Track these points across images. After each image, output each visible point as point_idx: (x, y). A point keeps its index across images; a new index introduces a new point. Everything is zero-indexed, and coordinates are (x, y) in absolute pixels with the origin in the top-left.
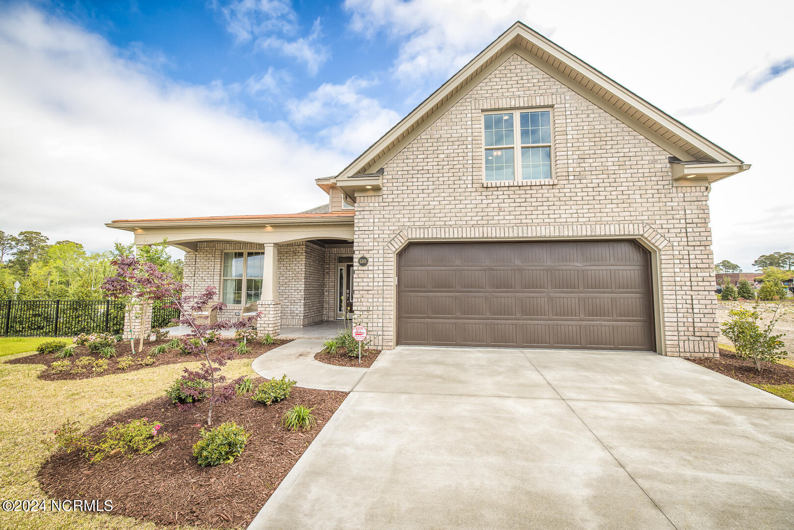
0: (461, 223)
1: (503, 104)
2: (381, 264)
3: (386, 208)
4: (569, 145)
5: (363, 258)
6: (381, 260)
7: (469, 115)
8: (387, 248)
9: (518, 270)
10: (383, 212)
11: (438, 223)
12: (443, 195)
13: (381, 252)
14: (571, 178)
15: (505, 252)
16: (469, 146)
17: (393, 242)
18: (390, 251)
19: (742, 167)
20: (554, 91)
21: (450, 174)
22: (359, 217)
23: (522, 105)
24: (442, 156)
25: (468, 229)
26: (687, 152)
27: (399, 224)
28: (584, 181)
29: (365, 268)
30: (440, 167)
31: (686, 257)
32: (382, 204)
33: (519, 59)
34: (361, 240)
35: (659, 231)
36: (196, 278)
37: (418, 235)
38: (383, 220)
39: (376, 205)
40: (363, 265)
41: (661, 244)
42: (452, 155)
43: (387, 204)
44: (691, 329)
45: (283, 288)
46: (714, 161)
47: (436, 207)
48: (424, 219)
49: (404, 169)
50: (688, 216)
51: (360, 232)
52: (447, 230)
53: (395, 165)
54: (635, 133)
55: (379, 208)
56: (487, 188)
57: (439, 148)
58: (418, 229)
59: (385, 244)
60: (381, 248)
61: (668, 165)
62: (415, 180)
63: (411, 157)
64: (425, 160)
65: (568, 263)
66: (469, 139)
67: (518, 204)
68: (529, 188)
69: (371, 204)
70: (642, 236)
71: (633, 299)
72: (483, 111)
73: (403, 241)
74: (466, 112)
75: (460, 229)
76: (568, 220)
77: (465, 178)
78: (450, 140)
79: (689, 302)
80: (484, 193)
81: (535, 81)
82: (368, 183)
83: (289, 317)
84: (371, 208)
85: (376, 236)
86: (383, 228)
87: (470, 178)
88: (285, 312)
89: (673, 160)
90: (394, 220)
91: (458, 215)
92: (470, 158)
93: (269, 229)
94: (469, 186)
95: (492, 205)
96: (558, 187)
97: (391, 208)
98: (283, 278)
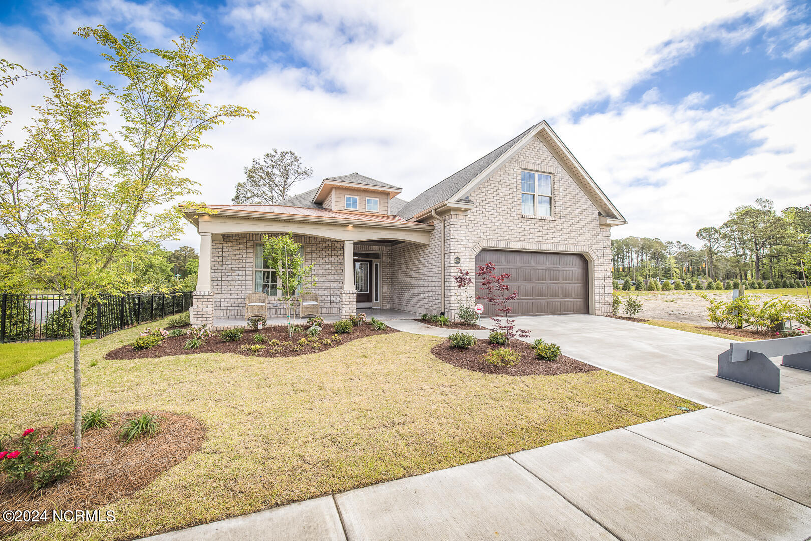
0: (511, 239)
1: (532, 167)
2: (468, 263)
3: (470, 225)
4: (561, 199)
5: (458, 258)
6: (468, 260)
7: (515, 170)
8: (471, 252)
9: (534, 269)
10: (468, 228)
11: (499, 238)
12: (502, 219)
13: (468, 255)
14: (561, 218)
15: (527, 257)
16: (515, 190)
17: (475, 248)
18: (473, 255)
19: (625, 223)
20: (554, 165)
21: (506, 207)
22: (454, 229)
23: (540, 170)
24: (501, 194)
25: (515, 243)
26: (605, 211)
27: (478, 236)
28: (567, 220)
29: (459, 265)
30: (501, 201)
31: (603, 265)
32: (468, 222)
33: (539, 141)
34: (456, 246)
35: (594, 251)
36: (224, 269)
37: (489, 245)
38: (469, 233)
39: (464, 221)
40: (458, 263)
41: (595, 258)
42: (507, 194)
43: (471, 222)
44: (604, 301)
45: (322, 280)
46: (617, 218)
47: (499, 227)
48: (492, 235)
49: (481, 199)
50: (604, 244)
51: (455, 240)
52: (504, 242)
53: (475, 195)
54: (586, 197)
55: (466, 224)
56: (525, 218)
57: (500, 188)
58: (489, 241)
59: (470, 249)
60: (467, 252)
61: (598, 217)
62: (487, 208)
63: (484, 191)
64: (492, 195)
65: (555, 266)
66: (515, 185)
67: (539, 230)
68: (543, 221)
69: (461, 221)
70: (587, 253)
71: (578, 286)
72: (522, 169)
73: (480, 248)
74: (513, 167)
75: (511, 243)
76: (560, 242)
77: (513, 210)
78: (506, 184)
79: (603, 287)
80: (523, 221)
81: (546, 157)
82: (463, 206)
83: (328, 306)
84: (461, 224)
85: (465, 244)
86: (469, 238)
87: (516, 211)
88: (325, 301)
89: (599, 214)
90: (475, 233)
91: (510, 233)
92: (516, 198)
93: (350, 228)
94: (516, 216)
95: (527, 229)
96: (556, 222)
97: (473, 225)
98: (322, 271)
